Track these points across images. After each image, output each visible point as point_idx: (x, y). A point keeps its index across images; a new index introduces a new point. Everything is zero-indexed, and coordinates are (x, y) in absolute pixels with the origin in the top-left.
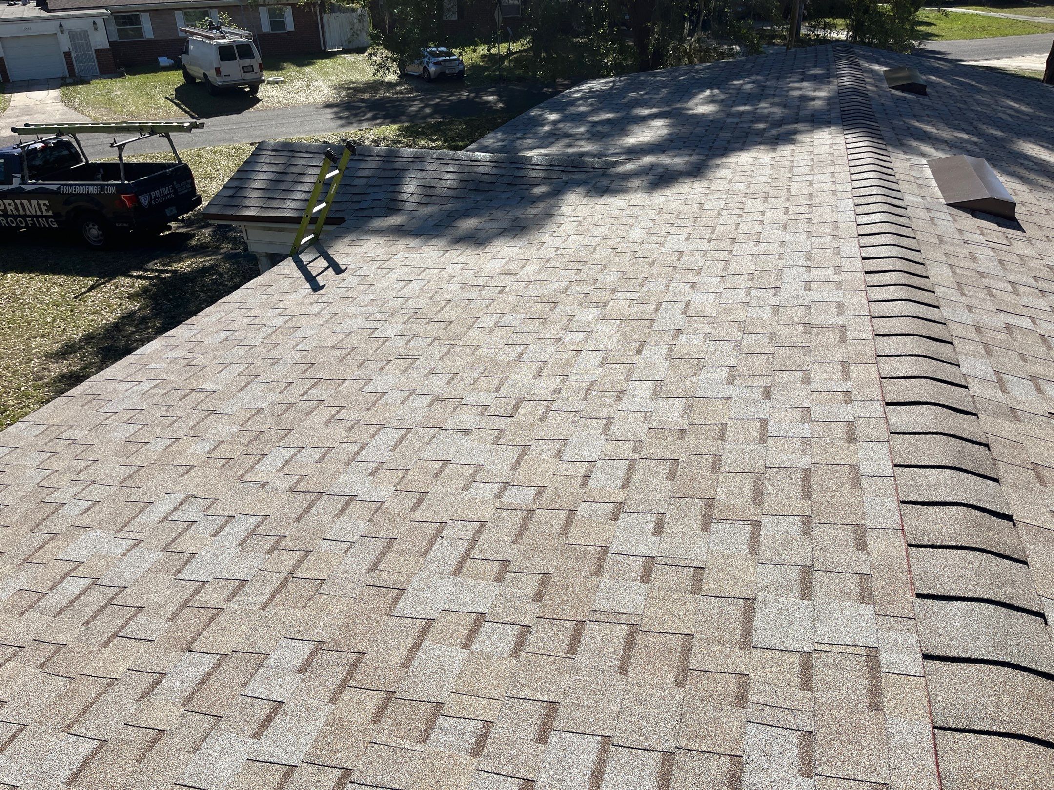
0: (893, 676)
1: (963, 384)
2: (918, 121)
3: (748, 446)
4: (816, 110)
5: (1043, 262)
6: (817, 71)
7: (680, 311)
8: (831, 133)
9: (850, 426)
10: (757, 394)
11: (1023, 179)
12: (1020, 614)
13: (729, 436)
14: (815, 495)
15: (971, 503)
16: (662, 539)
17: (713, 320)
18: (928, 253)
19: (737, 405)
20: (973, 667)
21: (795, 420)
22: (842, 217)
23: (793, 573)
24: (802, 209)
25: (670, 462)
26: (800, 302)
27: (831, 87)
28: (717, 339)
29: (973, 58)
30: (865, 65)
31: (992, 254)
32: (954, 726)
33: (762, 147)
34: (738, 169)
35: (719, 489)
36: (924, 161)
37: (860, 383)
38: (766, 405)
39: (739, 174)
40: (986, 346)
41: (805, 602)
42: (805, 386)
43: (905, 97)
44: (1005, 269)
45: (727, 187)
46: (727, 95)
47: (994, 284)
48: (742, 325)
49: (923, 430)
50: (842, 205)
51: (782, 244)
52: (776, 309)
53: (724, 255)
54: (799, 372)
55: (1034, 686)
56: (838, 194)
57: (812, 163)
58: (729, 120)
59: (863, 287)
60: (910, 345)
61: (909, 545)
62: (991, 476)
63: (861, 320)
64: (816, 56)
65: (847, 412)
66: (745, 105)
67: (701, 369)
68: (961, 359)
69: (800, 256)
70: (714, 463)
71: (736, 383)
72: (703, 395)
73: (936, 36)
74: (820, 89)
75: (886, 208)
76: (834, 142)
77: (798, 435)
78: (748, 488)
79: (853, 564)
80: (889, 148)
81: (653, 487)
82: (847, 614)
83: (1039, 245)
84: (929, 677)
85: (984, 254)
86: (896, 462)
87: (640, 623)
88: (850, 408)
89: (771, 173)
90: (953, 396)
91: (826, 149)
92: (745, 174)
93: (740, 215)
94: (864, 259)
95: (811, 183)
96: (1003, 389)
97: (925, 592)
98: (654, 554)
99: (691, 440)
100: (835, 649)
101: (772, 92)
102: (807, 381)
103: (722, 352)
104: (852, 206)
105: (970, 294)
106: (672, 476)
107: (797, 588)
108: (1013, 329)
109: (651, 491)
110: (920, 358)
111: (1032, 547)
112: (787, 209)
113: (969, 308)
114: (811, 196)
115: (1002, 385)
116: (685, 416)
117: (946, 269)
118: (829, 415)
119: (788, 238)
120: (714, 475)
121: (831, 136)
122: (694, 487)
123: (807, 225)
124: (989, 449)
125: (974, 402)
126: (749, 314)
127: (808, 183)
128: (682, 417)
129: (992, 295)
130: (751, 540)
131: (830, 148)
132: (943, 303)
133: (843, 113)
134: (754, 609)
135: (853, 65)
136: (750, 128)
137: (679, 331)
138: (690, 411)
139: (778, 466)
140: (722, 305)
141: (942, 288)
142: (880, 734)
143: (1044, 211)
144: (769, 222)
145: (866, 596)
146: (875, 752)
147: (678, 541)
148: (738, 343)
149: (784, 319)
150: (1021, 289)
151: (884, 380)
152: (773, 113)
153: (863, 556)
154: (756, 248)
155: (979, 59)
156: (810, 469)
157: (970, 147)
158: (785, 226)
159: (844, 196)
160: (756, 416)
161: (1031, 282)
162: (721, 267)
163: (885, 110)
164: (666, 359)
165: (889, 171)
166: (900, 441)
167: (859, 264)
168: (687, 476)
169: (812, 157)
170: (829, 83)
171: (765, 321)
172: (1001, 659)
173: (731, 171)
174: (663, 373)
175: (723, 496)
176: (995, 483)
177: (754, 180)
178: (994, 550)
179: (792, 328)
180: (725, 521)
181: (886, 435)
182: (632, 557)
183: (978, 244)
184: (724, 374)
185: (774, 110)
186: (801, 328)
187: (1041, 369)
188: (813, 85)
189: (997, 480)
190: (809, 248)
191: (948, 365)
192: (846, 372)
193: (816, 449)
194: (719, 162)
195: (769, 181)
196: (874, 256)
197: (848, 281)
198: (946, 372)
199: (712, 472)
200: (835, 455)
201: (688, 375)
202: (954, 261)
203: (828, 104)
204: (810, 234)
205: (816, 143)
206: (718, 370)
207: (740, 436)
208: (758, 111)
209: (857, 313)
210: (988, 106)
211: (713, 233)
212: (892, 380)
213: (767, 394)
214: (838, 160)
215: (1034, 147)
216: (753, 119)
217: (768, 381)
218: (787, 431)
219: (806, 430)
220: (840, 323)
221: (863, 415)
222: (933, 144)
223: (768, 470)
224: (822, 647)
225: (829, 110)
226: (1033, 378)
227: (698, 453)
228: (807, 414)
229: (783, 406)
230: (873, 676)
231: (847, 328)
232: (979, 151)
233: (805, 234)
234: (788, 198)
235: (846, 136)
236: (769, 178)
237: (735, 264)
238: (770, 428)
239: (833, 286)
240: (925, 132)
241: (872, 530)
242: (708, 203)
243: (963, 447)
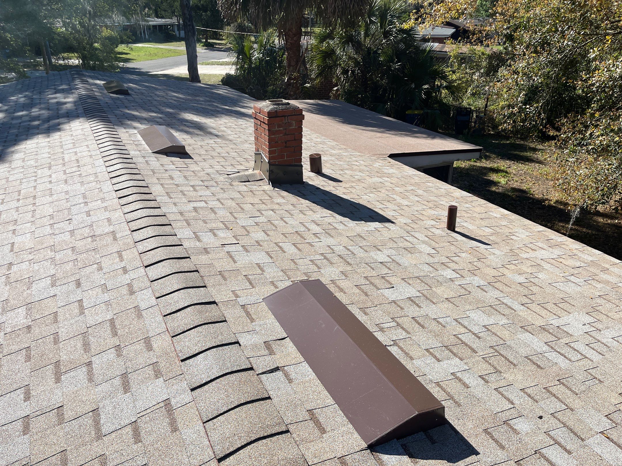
0: (179, 409)
1: (180, 244)
2: (128, 110)
3: (74, 320)
4: (69, 110)
5: (205, 172)
6: (64, 87)
7: (8, 251)
8: (80, 123)
9: (130, 285)
10: (72, 286)
11: (187, 132)
12: (228, 347)
13: (60, 318)
14: (119, 332)
15: (195, 303)
16: (31, 401)
17: (33, 250)
18: (149, 181)
19: (61, 298)
20: (213, 383)
21: (99, 294)
22: (99, 170)
23: (117, 382)
24: (74, 169)
25: (24, 350)
26: (86, 224)
27: (74, 95)
28: (38, 261)
29: (155, 70)
30: (91, 81)
31: (180, 174)
32: (212, 417)
33: (40, 136)
34: (27, 152)
35: (61, 354)
36: (135, 131)
37: (129, 260)
38: (79, 291)
39: (28, 155)
40: (186, 221)
41: (127, 394)
42: (100, 272)
43: (118, 97)
44: (188, 180)
45: (22, 164)
46: (9, 106)
47: (184, 188)
48: (52, 248)
49: (166, 275)
50: (97, 163)
51: (67, 192)
52: (72, 232)
53: (31, 208)
54: (94, 265)
55: (241, 377)
56: (93, 157)
57: (74, 141)
58: (14, 122)
59: (119, 207)
60: (150, 232)
61: (172, 337)
62: (202, 285)
63: (122, 224)
64: (61, 78)
65: (126, 279)
66: (23, 111)
67: (32, 284)
68: (176, 231)
69: (80, 197)
70: (54, 338)
71: (57, 284)
72: (37, 299)
73: (132, 60)
74: (68, 97)
75: (121, 160)
76: (84, 127)
77: (102, 302)
78: (79, 345)
79: (148, 360)
80: (116, 127)
81: (17, 371)
82: (150, 389)
83: (201, 164)
84: (196, 400)
85: (176, 174)
86: (157, 296)
87: (29, 462)
88: (127, 276)
89: (49, 151)
90: (177, 252)
91: (80, 132)
92: (33, 154)
93: (36, 180)
94: (116, 191)
95: (76, 153)
96: (199, 240)
97: (185, 357)
98: (28, 413)
99: (36, 330)
100: (148, 411)
101: (38, 102)
102: (100, 269)
103: (44, 268)
104: (103, 162)
105: (174, 197)
106: (28, 358)
107: (121, 390)
108: (198, 209)
109: (16, 374)
110: (157, 237)
111: (227, 311)
112: (65, 171)
113: (175, 204)
114: (77, 161)
115: (199, 239)
116: (28, 317)
117: (159, 187)
118: (117, 284)
119: (69, 188)
120: (56, 347)
121: (81, 124)
122: (45, 359)
123: (79, 178)
124: (199, 272)
125: (187, 251)
126: (56, 240)
127: (74, 154)
128: (26, 318)
129: (184, 195)
130: (88, 374)
131: (82, 131)
132: (161, 205)
133: (85, 110)
134: (99, 414)
135: (84, 82)
136: (29, 125)
137: (11, 264)
138: (31, 313)
139: (94, 324)
140: (36, 239)
141: (160, 197)
142: (180, 442)
143: (200, 147)
144: (55, 181)
145: (158, 374)
146: (180, 453)
147: (42, 397)
148: (53, 259)
149: (79, 237)
150: (197, 188)
151: (141, 255)
152: (43, 114)
153: (151, 353)
154: (51, 199)
155: (158, 70)
156: (113, 318)
157: (158, 120)
158: (66, 181)
159: (97, 157)
160: (75, 300)
161: (201, 183)
162: (31, 216)
163: (109, 106)
164: (6, 285)
165: (118, 140)
166: (156, 285)
167: (114, 194)
168: (38, 354)
169: (73, 138)
170: (72, 93)
171: (67, 241)
172: (224, 373)
173: (22, 154)
174: (6, 295)
175: (65, 357)
176: (205, 288)
177: (39, 157)
178: (210, 321)
179: (85, 241)
180: (69, 371)
181: (149, 284)
182: (14, 423)
183: (172, 170)
184: (48, 281)
185: (43, 112)
186: (90, 239)
187: (214, 225)
188: (64, 95)
189: (205, 287)
190: (84, 192)
191: (171, 236)
192: (121, 257)
193: (114, 306)
194: (13, 149)
195: (49, 156)
196: (121, 188)
197: (110, 205)
198: (171, 240)
199: (55, 344)
200: (125, 305)
201: (24, 290)
202: (162, 182)
203: (75, 106)
204: (82, 183)
205: (73, 129)
206: (44, 280)
207: (68, 316)
208: (33, 114)
209: (119, 222)
210: (163, 97)
211: (19, 195)
212: (145, 253)
213: (78, 284)
214: (88, 138)
215: (189, 115)
216: (30, 119)
217: (77, 277)
218: (95, 302)
219: (106, 297)
220: (112, 230)
221: (135, 277)
222: (139, 121)
223: (90, 329)
224: (142, 414)
225: (76, 109)
226: (211, 230)
227: (42, 337)
228: (105, 288)
229: (90, 288)
230: (171, 415)
231: (116, 232)
232: (163, 121)
233: (79, 184)
234: (64, 165)
235: (90, 123)
236: (49, 154)
237: (39, 212)
238: (85, 304)
239: (103, 210)
240: (133, 115)
241: (153, 338)
242: (11, 177)
243: (186, 276)
